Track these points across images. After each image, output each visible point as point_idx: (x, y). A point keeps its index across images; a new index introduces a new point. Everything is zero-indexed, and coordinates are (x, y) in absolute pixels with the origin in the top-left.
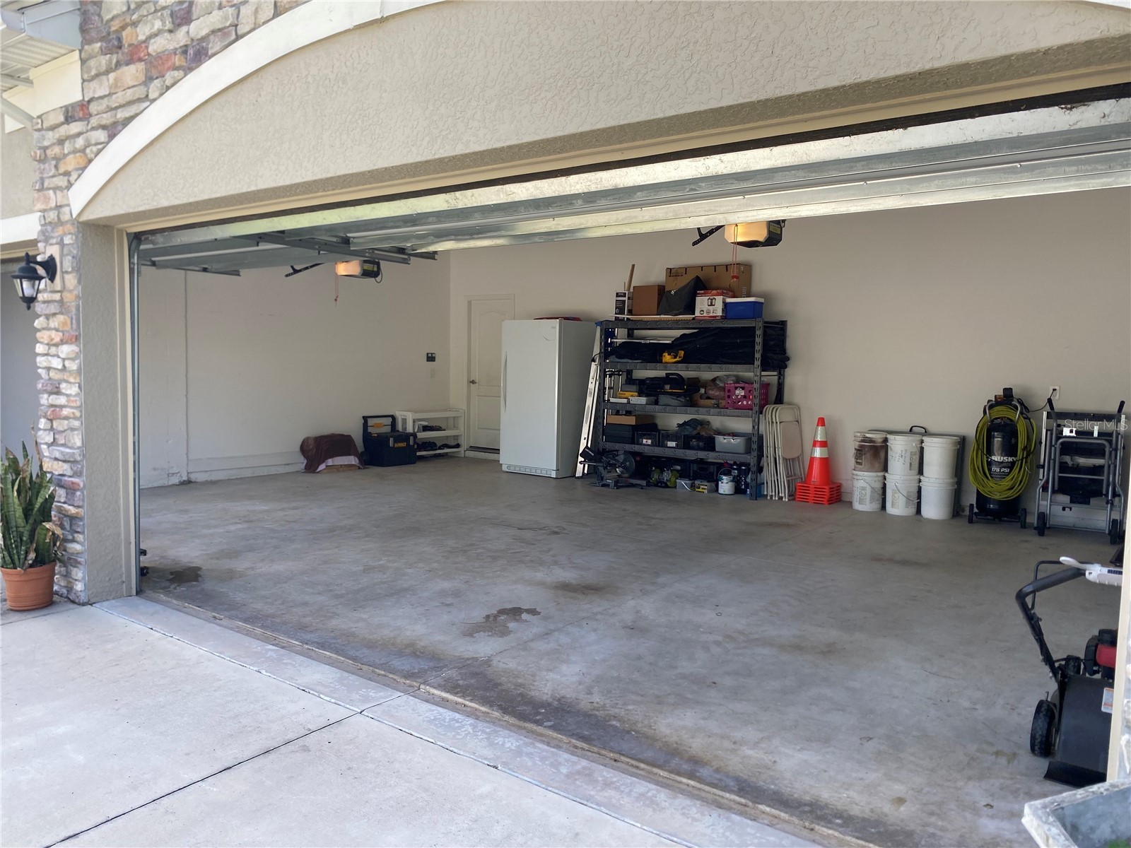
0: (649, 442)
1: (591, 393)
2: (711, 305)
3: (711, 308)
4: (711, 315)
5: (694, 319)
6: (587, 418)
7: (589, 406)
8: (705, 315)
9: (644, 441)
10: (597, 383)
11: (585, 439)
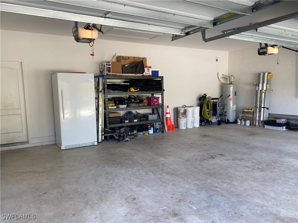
0: (128, 121)
1: (101, 106)
2: (148, 71)
3: (148, 72)
4: (149, 74)
5: (142, 76)
6: (100, 116)
7: (101, 111)
8: (147, 74)
9: (126, 122)
10: (103, 101)
11: (101, 125)
